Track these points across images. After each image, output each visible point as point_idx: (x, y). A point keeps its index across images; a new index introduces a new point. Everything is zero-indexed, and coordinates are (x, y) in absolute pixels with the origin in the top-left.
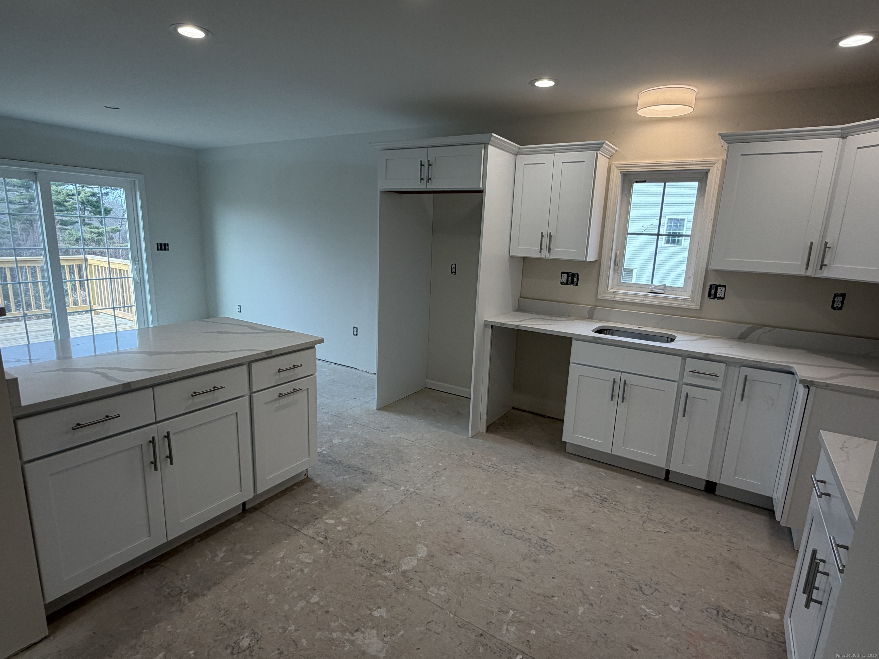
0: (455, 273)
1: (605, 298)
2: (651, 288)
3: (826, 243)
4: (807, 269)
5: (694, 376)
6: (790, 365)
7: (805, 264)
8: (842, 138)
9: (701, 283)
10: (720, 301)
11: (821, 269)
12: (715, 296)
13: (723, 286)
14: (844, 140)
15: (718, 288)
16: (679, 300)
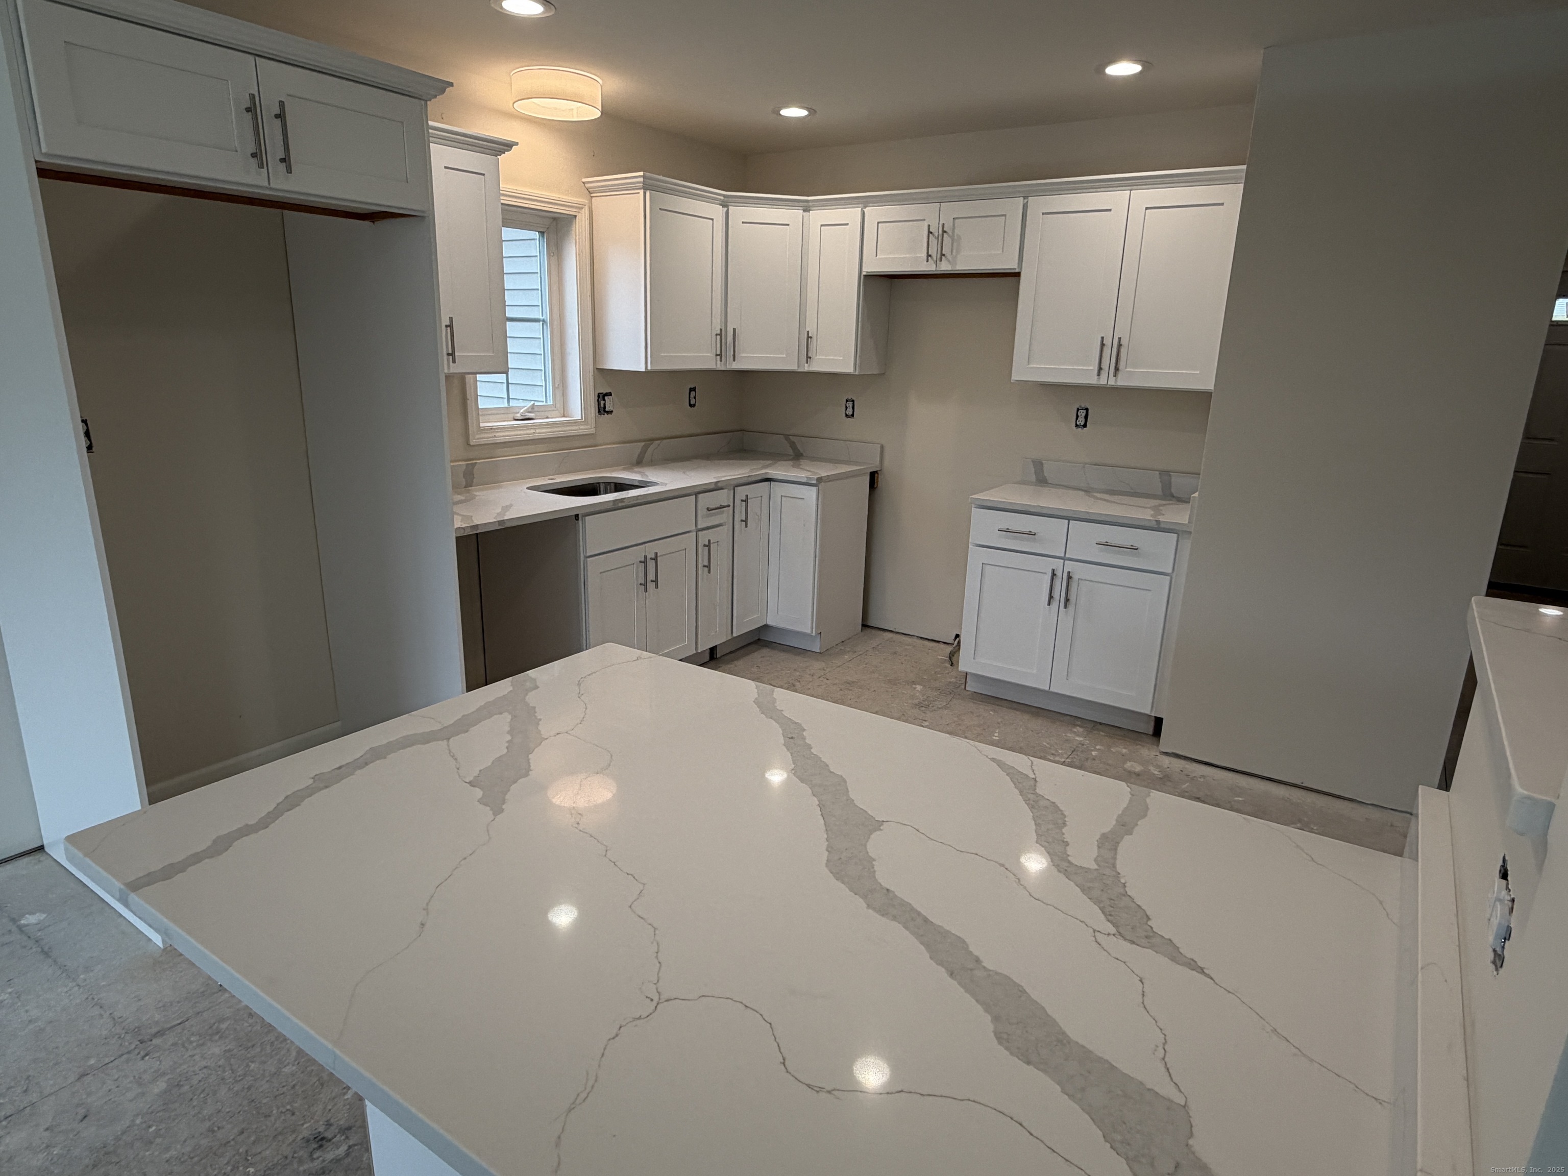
0: (90, 447)
1: (483, 441)
2: (522, 411)
3: (734, 330)
4: (721, 360)
5: (708, 516)
6: (763, 471)
7: (717, 355)
8: (724, 206)
9: (592, 393)
10: (610, 415)
11: (734, 360)
12: (605, 411)
13: (610, 394)
14: (726, 209)
15: (606, 398)
16: (569, 423)
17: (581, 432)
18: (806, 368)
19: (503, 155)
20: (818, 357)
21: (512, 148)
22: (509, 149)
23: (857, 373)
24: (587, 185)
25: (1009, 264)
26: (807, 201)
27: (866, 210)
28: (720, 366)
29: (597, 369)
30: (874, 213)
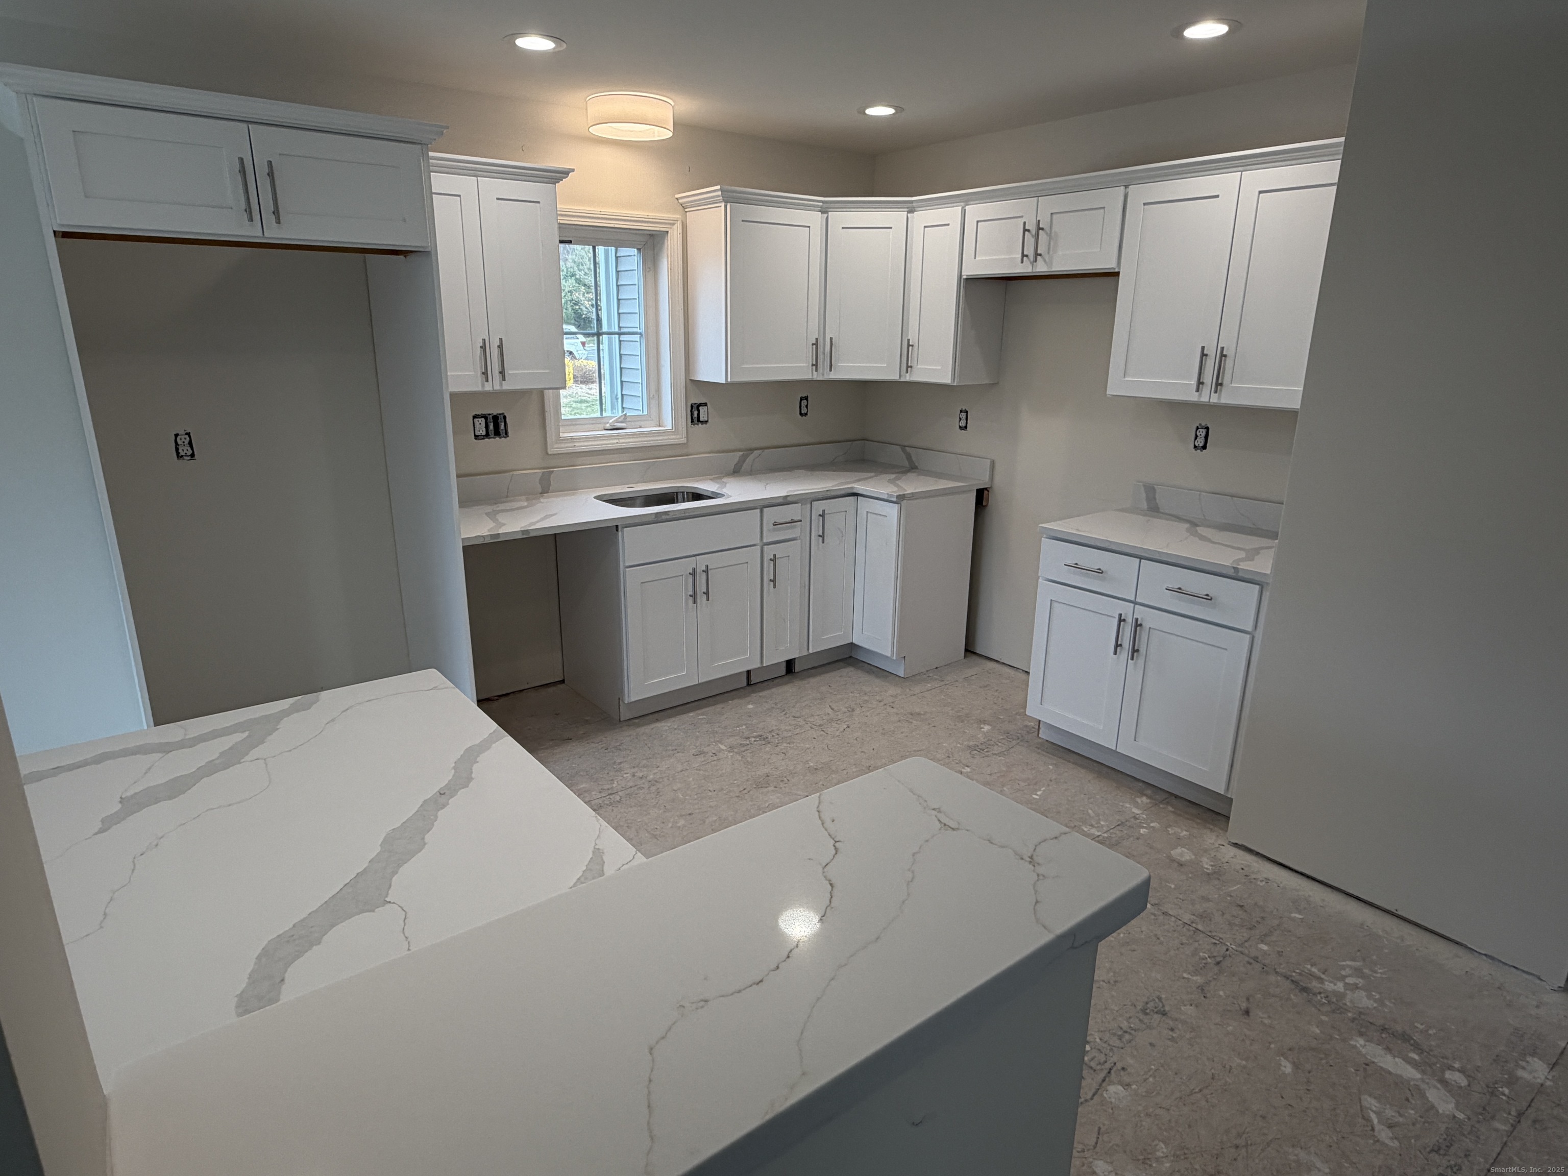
0: (193, 455)
1: (561, 451)
2: (611, 421)
3: (831, 339)
4: (817, 370)
5: (774, 530)
6: (850, 486)
7: (813, 365)
8: (823, 212)
9: (683, 404)
10: (704, 425)
11: (831, 370)
12: (699, 420)
13: (705, 404)
14: (826, 215)
15: (701, 408)
16: (659, 433)
17: (672, 442)
18: (907, 378)
19: (561, 182)
20: (919, 367)
21: (568, 175)
22: (565, 176)
23: (955, 384)
24: (680, 201)
25: (1108, 264)
26: (912, 202)
27: (967, 208)
28: (816, 376)
29: (691, 380)
30: (975, 211)
